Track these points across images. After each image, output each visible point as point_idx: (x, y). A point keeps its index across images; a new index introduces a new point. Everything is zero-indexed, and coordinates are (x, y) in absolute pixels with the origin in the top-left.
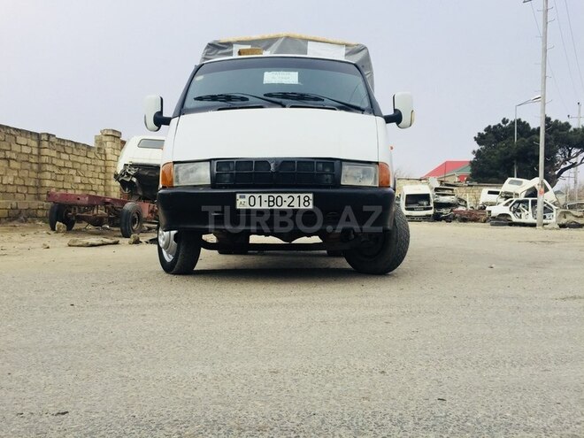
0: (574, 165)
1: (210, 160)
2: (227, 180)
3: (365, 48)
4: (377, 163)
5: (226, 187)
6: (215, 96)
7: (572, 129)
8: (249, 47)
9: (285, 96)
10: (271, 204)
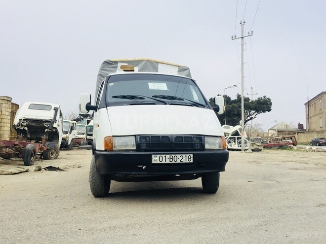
0: (251, 118)
1: (135, 136)
2: (144, 147)
3: (188, 69)
4: (221, 137)
5: (145, 151)
6: (125, 96)
7: (250, 101)
8: (126, 64)
9: (164, 97)
10: (171, 160)
